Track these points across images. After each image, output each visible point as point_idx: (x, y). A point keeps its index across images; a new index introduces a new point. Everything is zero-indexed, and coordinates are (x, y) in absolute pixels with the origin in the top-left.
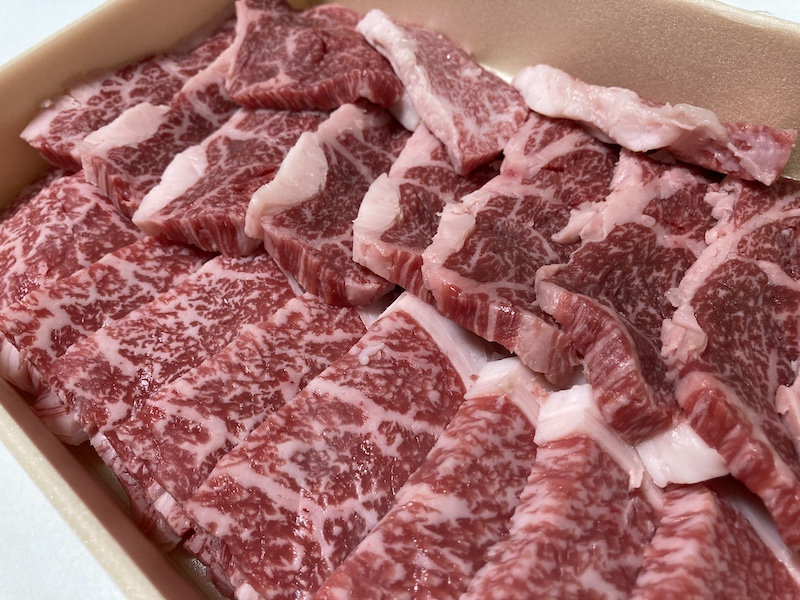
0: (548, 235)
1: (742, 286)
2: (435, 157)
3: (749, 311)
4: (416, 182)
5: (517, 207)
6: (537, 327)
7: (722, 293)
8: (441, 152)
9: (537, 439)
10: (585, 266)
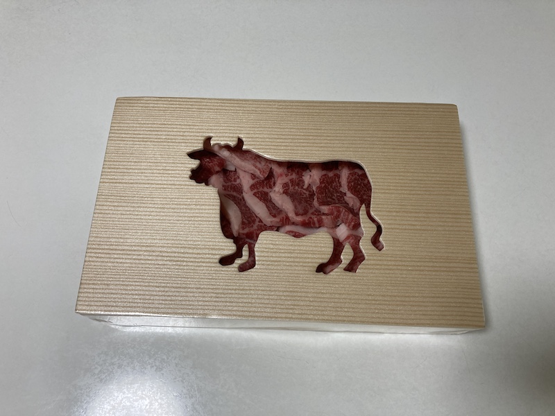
0: (302, 188)
1: (355, 179)
2: (253, 179)
3: (360, 185)
4: (256, 191)
5: (290, 185)
6: (327, 218)
7: (352, 184)
8: (253, 176)
9: (341, 241)
10: (320, 194)
